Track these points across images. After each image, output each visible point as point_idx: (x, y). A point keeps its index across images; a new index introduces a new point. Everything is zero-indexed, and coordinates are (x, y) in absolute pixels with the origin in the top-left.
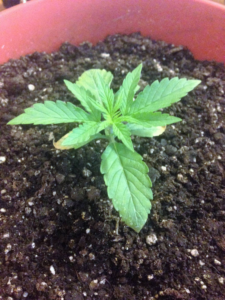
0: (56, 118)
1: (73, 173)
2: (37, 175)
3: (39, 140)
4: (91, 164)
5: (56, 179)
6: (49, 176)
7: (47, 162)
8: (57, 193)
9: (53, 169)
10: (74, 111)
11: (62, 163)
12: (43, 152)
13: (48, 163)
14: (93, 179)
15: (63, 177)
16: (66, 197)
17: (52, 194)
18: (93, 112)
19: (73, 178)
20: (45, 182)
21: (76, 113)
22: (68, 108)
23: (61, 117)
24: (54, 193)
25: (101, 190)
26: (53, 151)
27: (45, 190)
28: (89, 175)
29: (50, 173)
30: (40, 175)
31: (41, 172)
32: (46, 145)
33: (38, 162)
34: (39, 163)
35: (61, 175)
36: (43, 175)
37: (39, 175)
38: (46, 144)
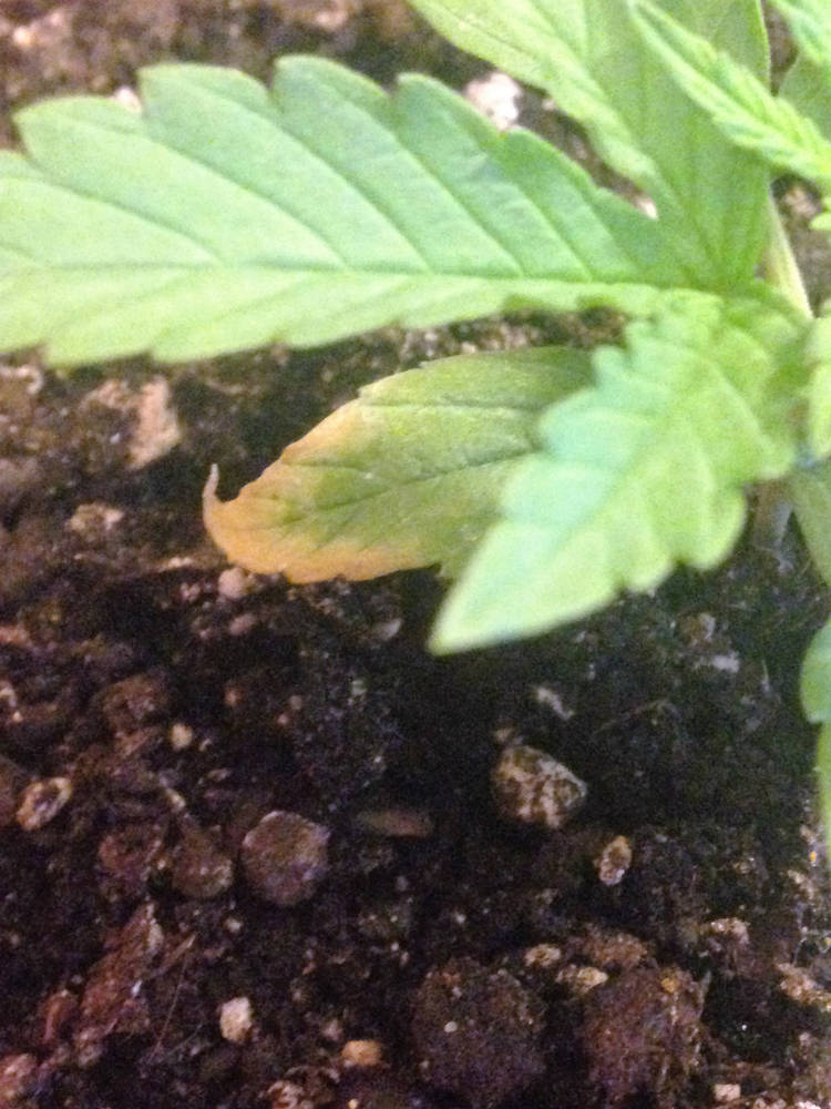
0: (282, 265)
1: (398, 789)
2: (46, 826)
3: (31, 464)
4: (565, 703)
5: (239, 869)
6: (173, 836)
7: (137, 681)
8: (255, 1013)
9: (191, 751)
10: (476, 176)
11: (295, 702)
12: (81, 578)
13: (141, 695)
14: (616, 859)
15: (310, 845)
16: (359, 1052)
17: (213, 1030)
18: (666, 174)
19: (396, 842)
20: (130, 907)
21: (500, 201)
22: (406, 143)
23: (335, 260)
24: (236, 1016)
25: (708, 978)
26: (190, 575)
27: (149, 987)
28: (561, 811)
29: (178, 800)
30: (79, 826)
31: (82, 789)
32: (112, 516)
33: (41, 681)
34: (48, 696)
35: (294, 817)
36: (101, 823)
37: (61, 821)
38: (113, 502)
